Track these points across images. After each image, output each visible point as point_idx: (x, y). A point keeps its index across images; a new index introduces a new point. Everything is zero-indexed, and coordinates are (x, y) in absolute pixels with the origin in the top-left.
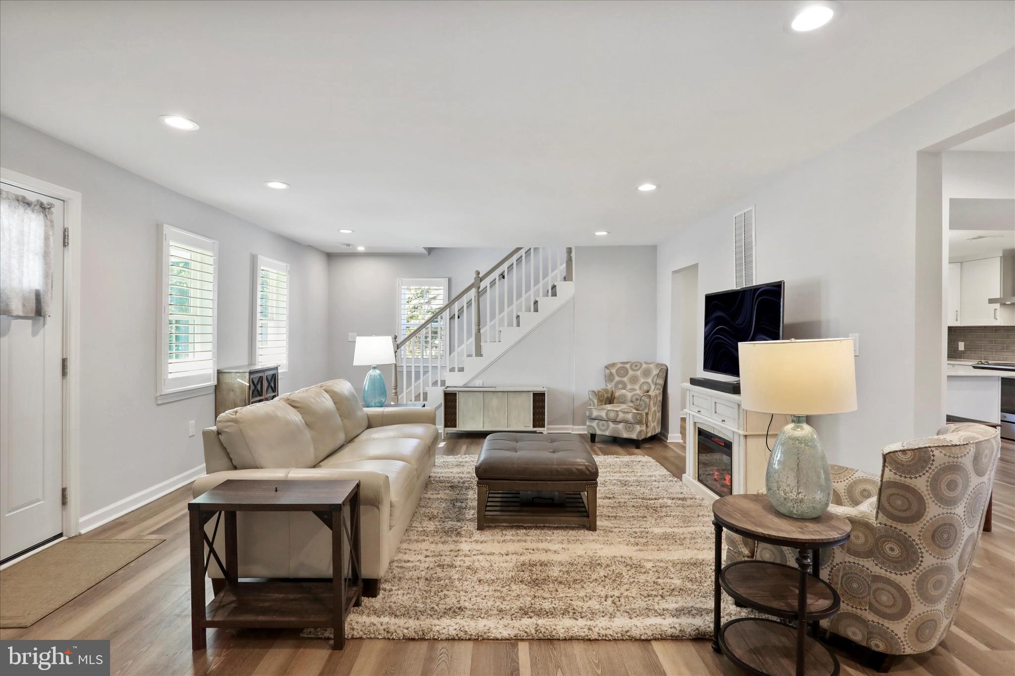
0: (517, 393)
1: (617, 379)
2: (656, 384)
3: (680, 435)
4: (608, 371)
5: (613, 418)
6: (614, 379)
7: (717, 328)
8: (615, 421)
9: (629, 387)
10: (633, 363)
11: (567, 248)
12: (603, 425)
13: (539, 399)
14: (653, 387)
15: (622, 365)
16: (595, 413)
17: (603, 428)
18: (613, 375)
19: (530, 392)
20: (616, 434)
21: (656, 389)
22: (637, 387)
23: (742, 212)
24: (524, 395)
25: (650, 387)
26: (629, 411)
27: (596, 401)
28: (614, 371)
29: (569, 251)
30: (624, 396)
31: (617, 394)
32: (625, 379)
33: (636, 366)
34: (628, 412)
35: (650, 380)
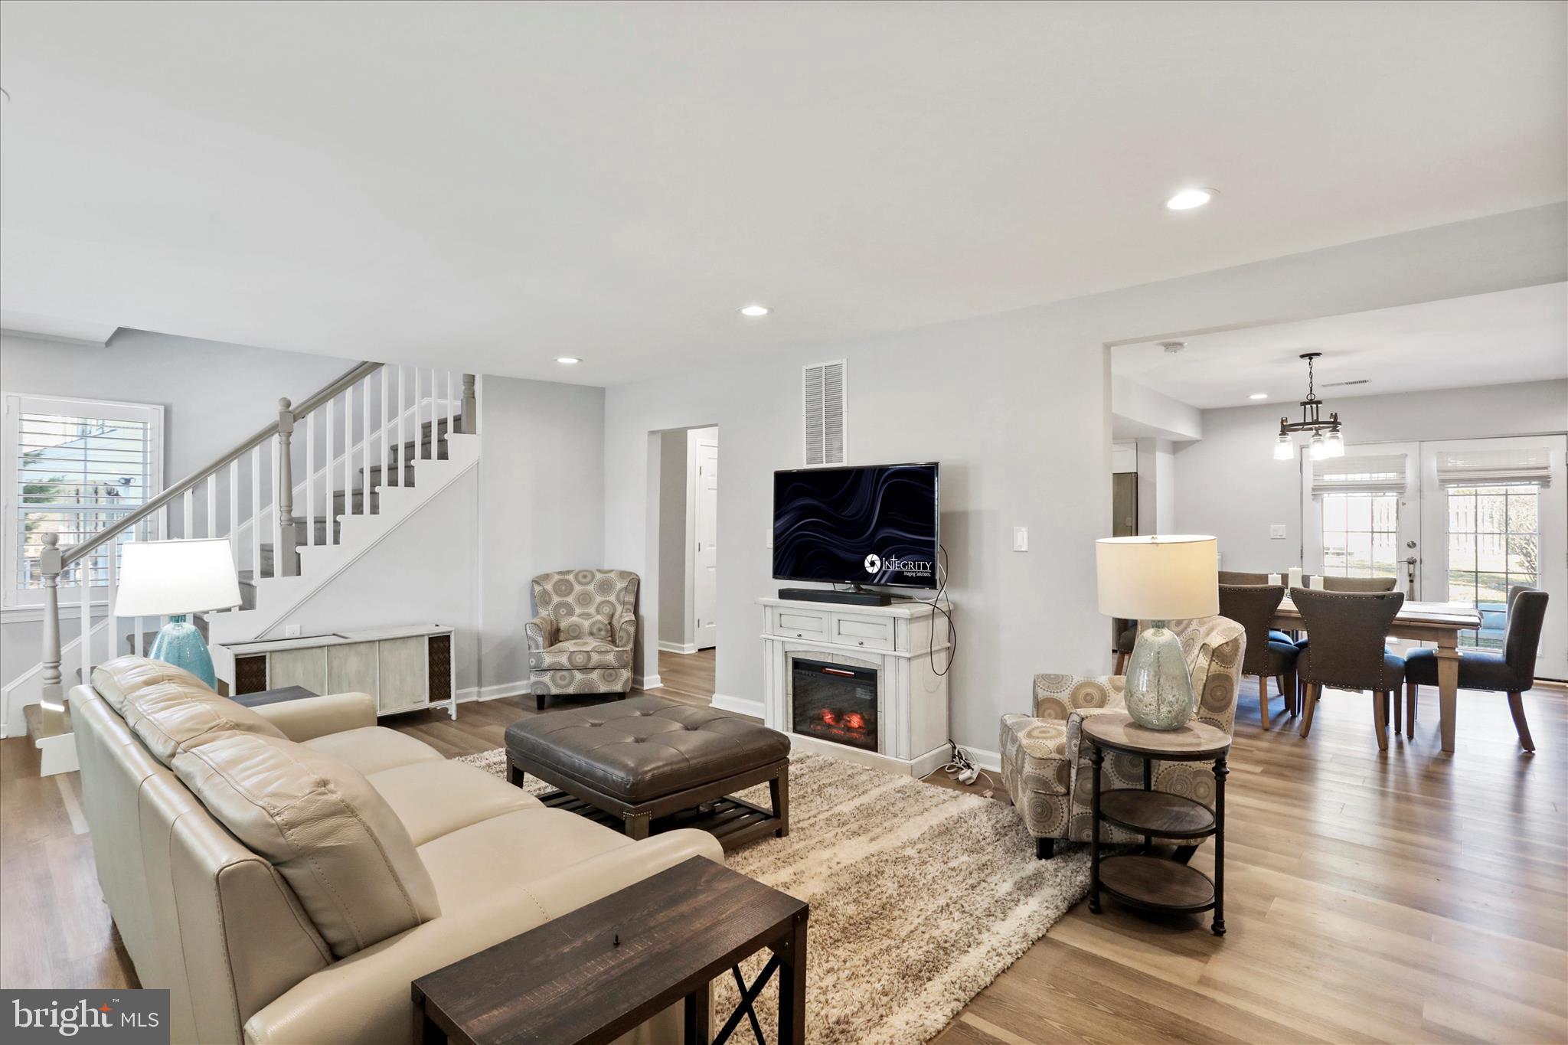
0: (398, 641)
1: (556, 599)
2: (624, 603)
3: (659, 676)
4: (537, 588)
5: (582, 664)
6: (550, 602)
7: (803, 522)
8: (585, 669)
9: (578, 610)
10: (579, 572)
11: (466, 376)
12: (563, 678)
13: (439, 646)
14: (619, 608)
15: (562, 577)
16: (548, 660)
17: (563, 683)
18: (549, 594)
19: (423, 636)
20: (586, 690)
21: (624, 611)
22: (592, 610)
23: (823, 364)
24: (413, 643)
25: (615, 609)
26: (609, 649)
27: (540, 640)
28: (549, 587)
29: (470, 380)
30: (577, 626)
31: (563, 625)
32: (570, 599)
33: (585, 576)
34: (607, 652)
35: (612, 598)
